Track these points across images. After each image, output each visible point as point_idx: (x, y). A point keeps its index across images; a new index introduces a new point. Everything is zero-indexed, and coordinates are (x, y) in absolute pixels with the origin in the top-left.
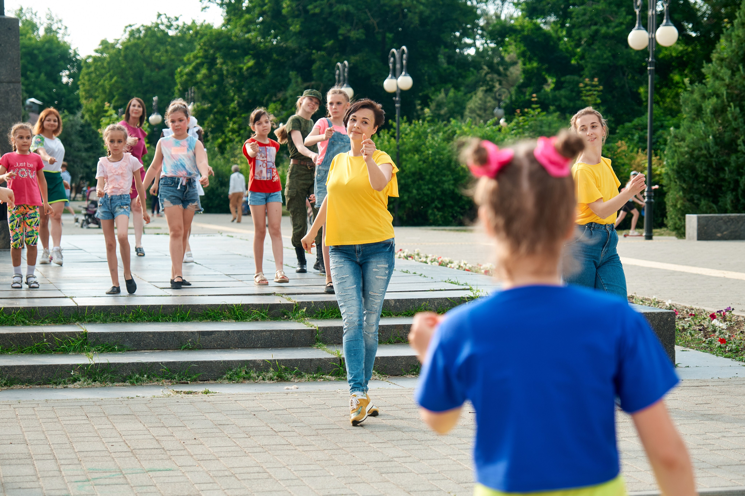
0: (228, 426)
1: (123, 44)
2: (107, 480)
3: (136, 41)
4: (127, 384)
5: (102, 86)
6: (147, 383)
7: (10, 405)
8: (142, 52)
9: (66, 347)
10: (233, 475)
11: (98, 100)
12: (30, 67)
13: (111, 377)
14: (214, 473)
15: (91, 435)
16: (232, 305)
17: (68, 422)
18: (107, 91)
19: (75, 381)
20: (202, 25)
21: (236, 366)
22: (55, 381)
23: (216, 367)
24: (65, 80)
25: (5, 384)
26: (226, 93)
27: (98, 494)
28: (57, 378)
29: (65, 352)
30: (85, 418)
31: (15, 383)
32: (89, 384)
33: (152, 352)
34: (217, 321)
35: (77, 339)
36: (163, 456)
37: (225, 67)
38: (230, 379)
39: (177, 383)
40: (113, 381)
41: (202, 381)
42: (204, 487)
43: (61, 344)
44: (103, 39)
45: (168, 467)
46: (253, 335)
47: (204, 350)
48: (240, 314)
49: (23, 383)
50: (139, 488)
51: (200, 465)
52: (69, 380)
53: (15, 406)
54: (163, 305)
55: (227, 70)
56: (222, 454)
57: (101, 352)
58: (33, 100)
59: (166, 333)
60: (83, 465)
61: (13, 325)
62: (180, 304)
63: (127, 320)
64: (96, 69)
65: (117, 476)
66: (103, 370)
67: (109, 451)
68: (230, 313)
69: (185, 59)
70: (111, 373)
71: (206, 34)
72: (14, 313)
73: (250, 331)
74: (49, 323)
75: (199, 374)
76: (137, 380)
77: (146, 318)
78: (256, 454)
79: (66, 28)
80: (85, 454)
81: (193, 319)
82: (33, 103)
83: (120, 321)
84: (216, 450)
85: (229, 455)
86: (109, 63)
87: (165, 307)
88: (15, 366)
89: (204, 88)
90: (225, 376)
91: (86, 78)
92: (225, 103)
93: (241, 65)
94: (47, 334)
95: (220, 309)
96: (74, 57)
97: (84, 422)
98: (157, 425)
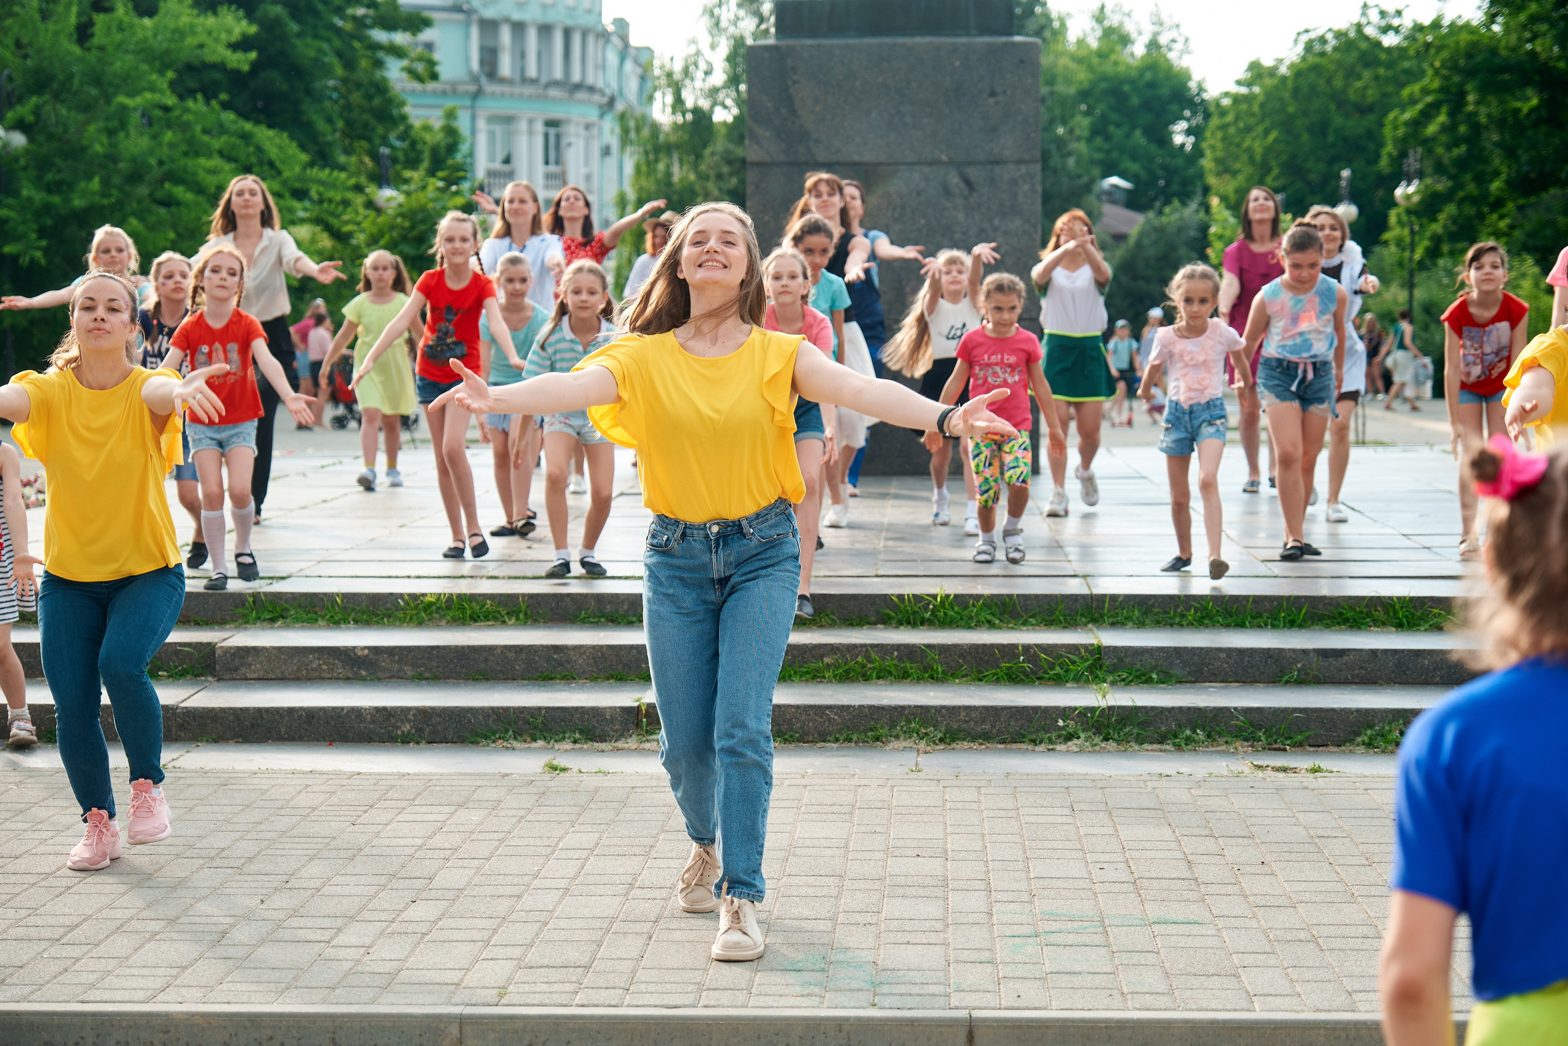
0: (1335, 841)
1: (1292, 66)
2: (1071, 936)
3: (1318, 60)
4: (1168, 747)
5: (1249, 150)
6: (1207, 747)
7: (938, 781)
8: (1329, 81)
9: (1061, 672)
10: (1315, 940)
11: (1240, 178)
12: (1114, 117)
13: (1138, 734)
14: (1278, 932)
15: (1069, 845)
16: (1391, 598)
17: (1033, 819)
18: (1258, 158)
19: (1069, 737)
20: (1452, 25)
21: (1383, 720)
22: (1033, 737)
23: (1342, 721)
24: (1178, 139)
25: (941, 740)
26: (1486, 161)
27: (1046, 962)
28: (1037, 731)
29: (1058, 681)
30: (1067, 811)
31: (959, 739)
32: (1096, 745)
33: (1224, 688)
34: (1360, 628)
35: (1082, 658)
36: (1190, 895)
37: (1483, 110)
38: (1369, 745)
39: (1264, 749)
40: (1141, 740)
41: (1314, 746)
42: (1249, 960)
43: (1052, 666)
44: (1253, 58)
45: (1192, 917)
46: (1424, 658)
47: (1326, 686)
48: (1407, 617)
49: (973, 739)
50: (1125, 956)
51: (1255, 917)
52: (1059, 737)
53: (946, 783)
54: (1254, 596)
55: (1489, 116)
56: (1307, 897)
57: (1127, 685)
58: (1115, 180)
59: (1252, 652)
60: (1037, 904)
61: (970, 628)
62: (1287, 594)
63: (1184, 623)
64: (1237, 118)
65: (1092, 930)
66: (1122, 719)
67: (1091, 879)
68: (1387, 613)
69: (1406, 92)
70: (1138, 725)
71: (1447, 46)
72: (974, 605)
73: (1419, 650)
74: (1037, 625)
75: (1308, 734)
76: (1188, 740)
77: (1220, 619)
78: (1371, 899)
79: (1187, 40)
80: (1046, 882)
81: (1312, 624)
82: (1115, 186)
83: (1172, 625)
84: (1296, 887)
85: (1320, 898)
86: (1262, 105)
87: (1258, 600)
88: (959, 707)
89: (1440, 150)
90: (1359, 739)
91: (1219, 135)
92: (1481, 179)
93: (1518, 104)
94: (1027, 648)
95: (1367, 606)
96: (1198, 94)
97: (1064, 819)
98: (1197, 831)
